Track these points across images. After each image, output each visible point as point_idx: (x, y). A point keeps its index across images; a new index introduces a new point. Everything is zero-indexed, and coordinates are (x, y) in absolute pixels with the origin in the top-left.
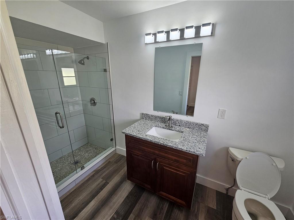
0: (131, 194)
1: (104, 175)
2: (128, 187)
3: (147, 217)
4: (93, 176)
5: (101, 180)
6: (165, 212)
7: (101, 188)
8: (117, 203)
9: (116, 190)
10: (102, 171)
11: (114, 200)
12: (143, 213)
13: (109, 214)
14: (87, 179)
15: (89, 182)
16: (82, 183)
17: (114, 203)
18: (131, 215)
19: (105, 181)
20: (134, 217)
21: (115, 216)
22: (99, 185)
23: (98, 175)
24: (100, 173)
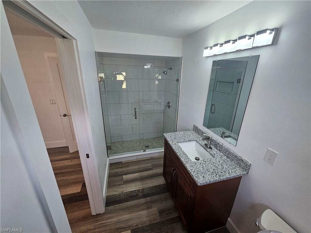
0: (159, 186)
1: (154, 163)
2: (161, 181)
3: (156, 208)
4: (148, 160)
5: (150, 165)
6: (170, 217)
7: (147, 170)
8: (147, 185)
9: (153, 177)
10: (155, 160)
11: (147, 182)
12: (156, 203)
13: (139, 186)
14: (144, 159)
15: (144, 162)
16: (140, 160)
17: (146, 184)
18: (149, 198)
19: (151, 167)
20: (149, 200)
21: (141, 191)
22: (147, 167)
23: (151, 161)
24: (153, 161)
